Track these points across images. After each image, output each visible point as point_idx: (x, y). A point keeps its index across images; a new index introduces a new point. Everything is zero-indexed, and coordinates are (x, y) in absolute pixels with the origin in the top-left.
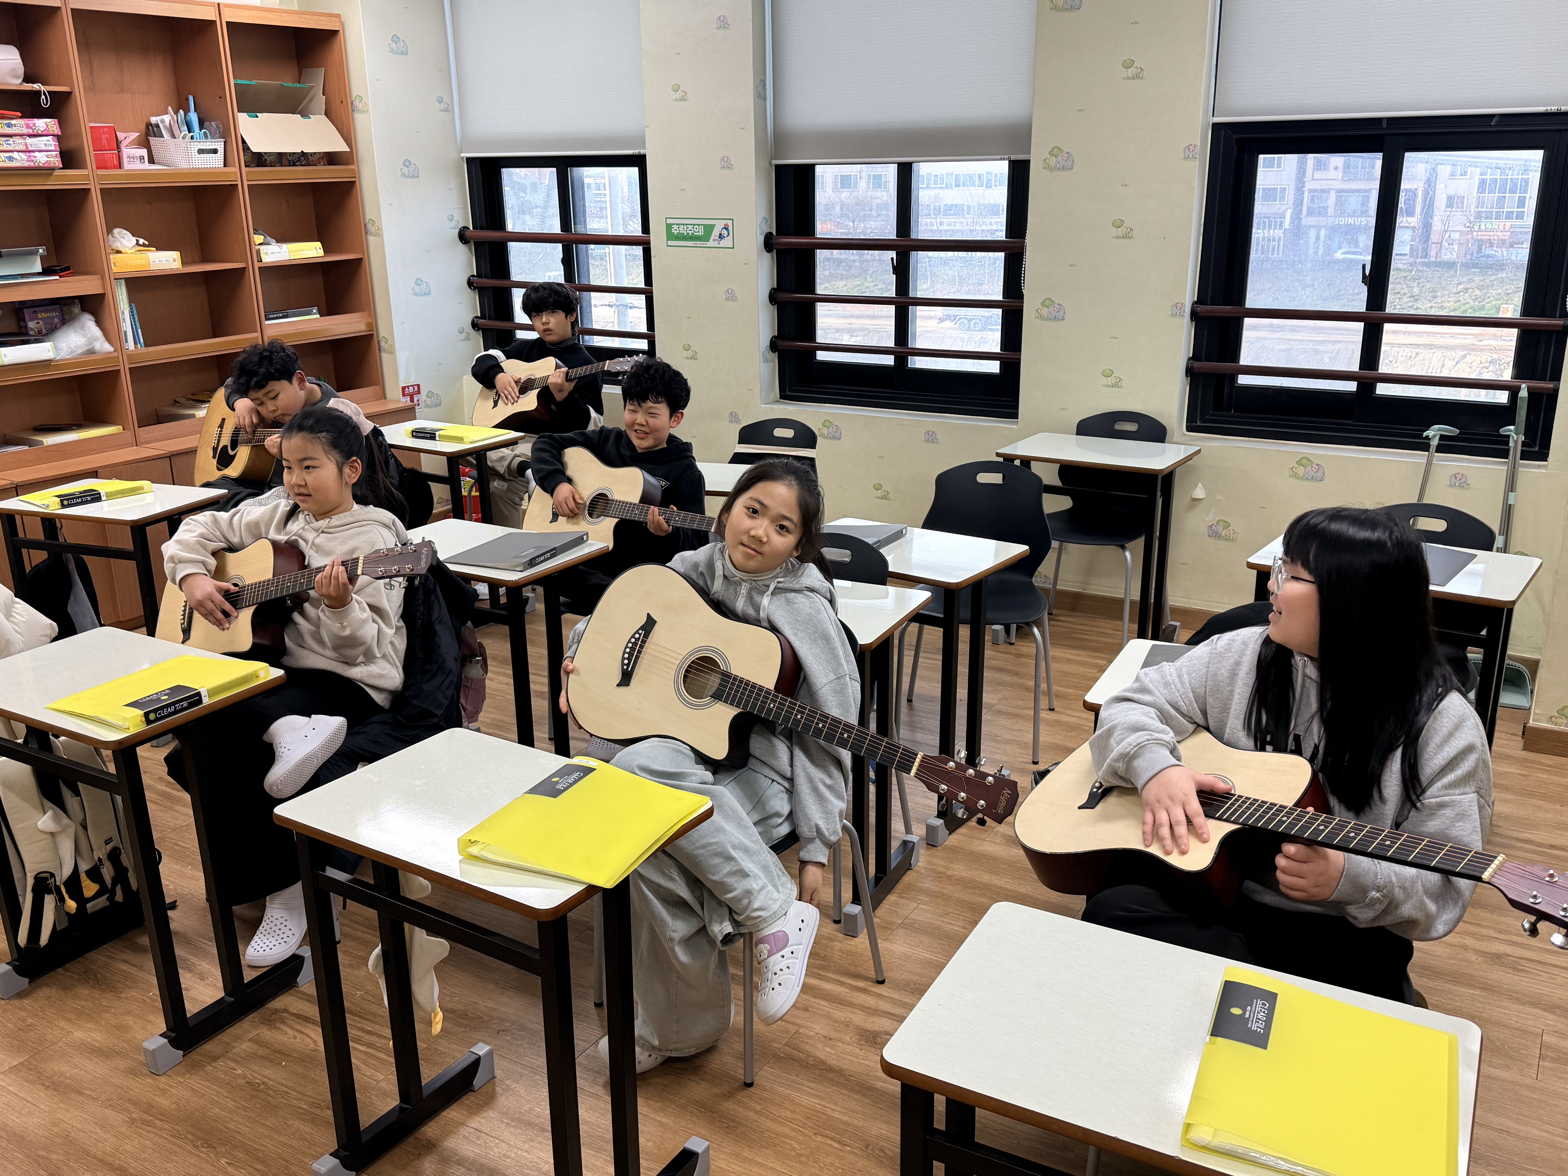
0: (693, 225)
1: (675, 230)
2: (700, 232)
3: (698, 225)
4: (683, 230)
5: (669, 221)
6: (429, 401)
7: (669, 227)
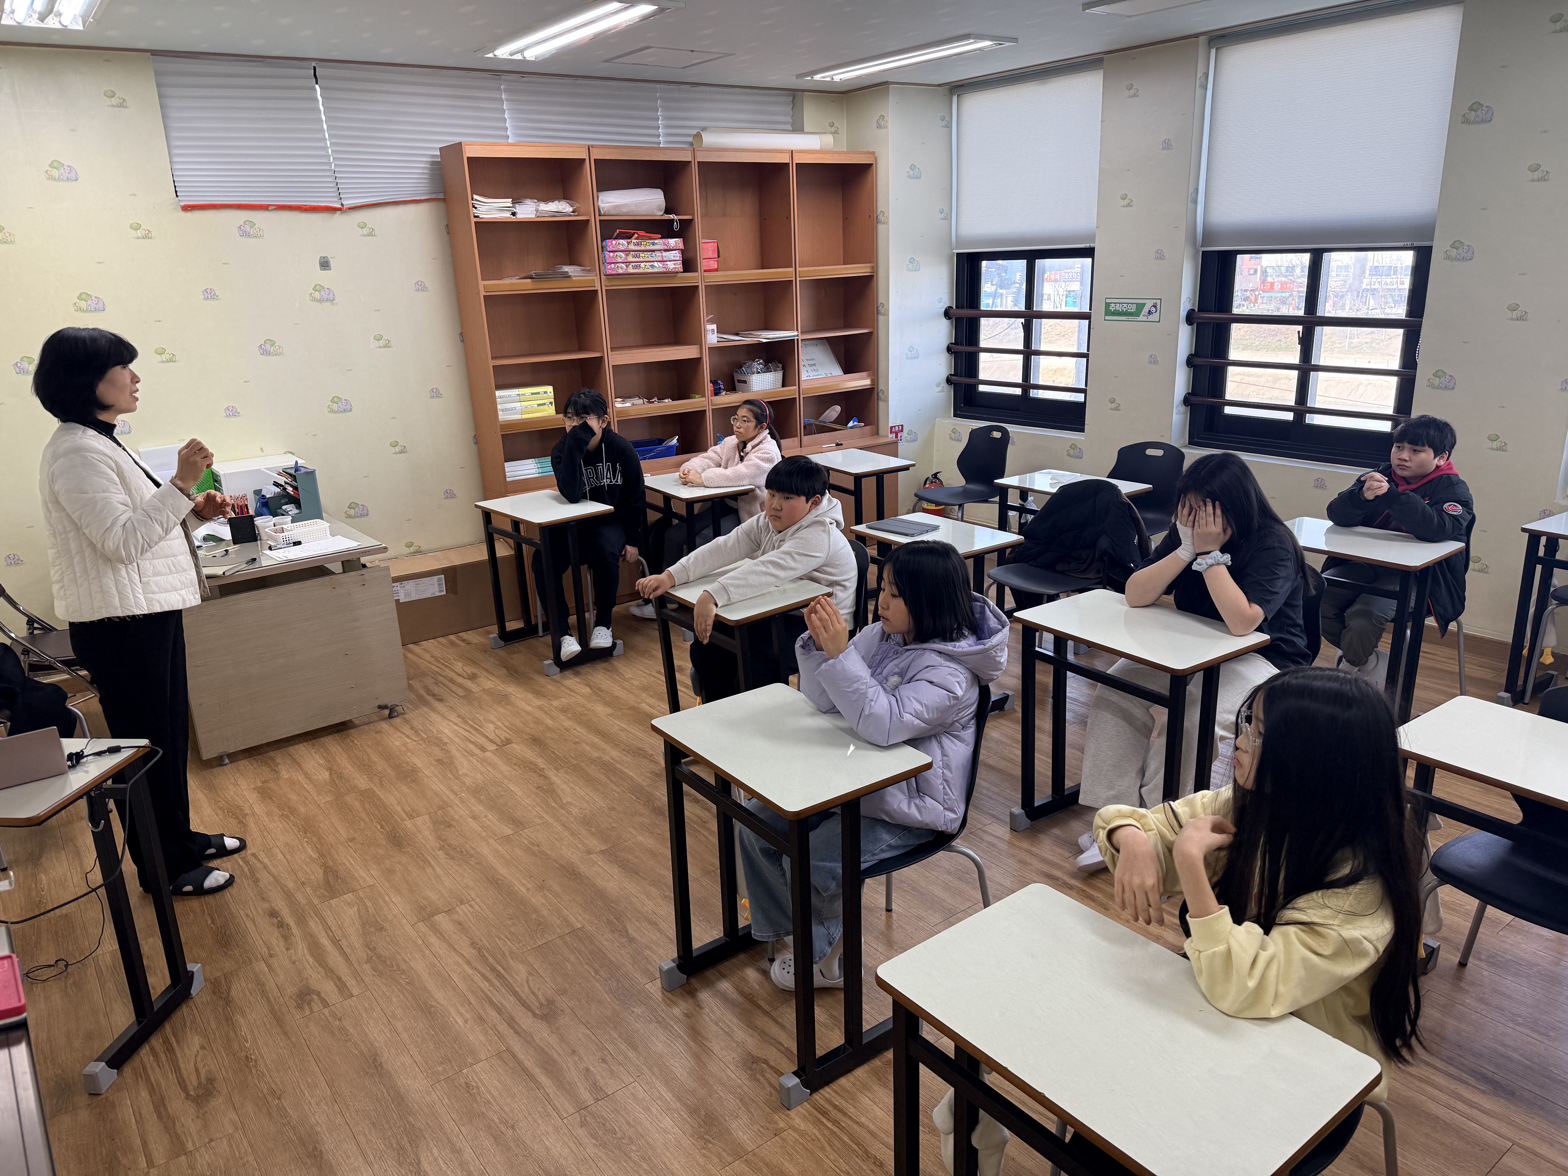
0: (1128, 304)
1: (1112, 308)
2: (1133, 309)
3: (1132, 304)
4: (1119, 308)
5: (1108, 301)
6: (909, 437)
7: (1108, 305)
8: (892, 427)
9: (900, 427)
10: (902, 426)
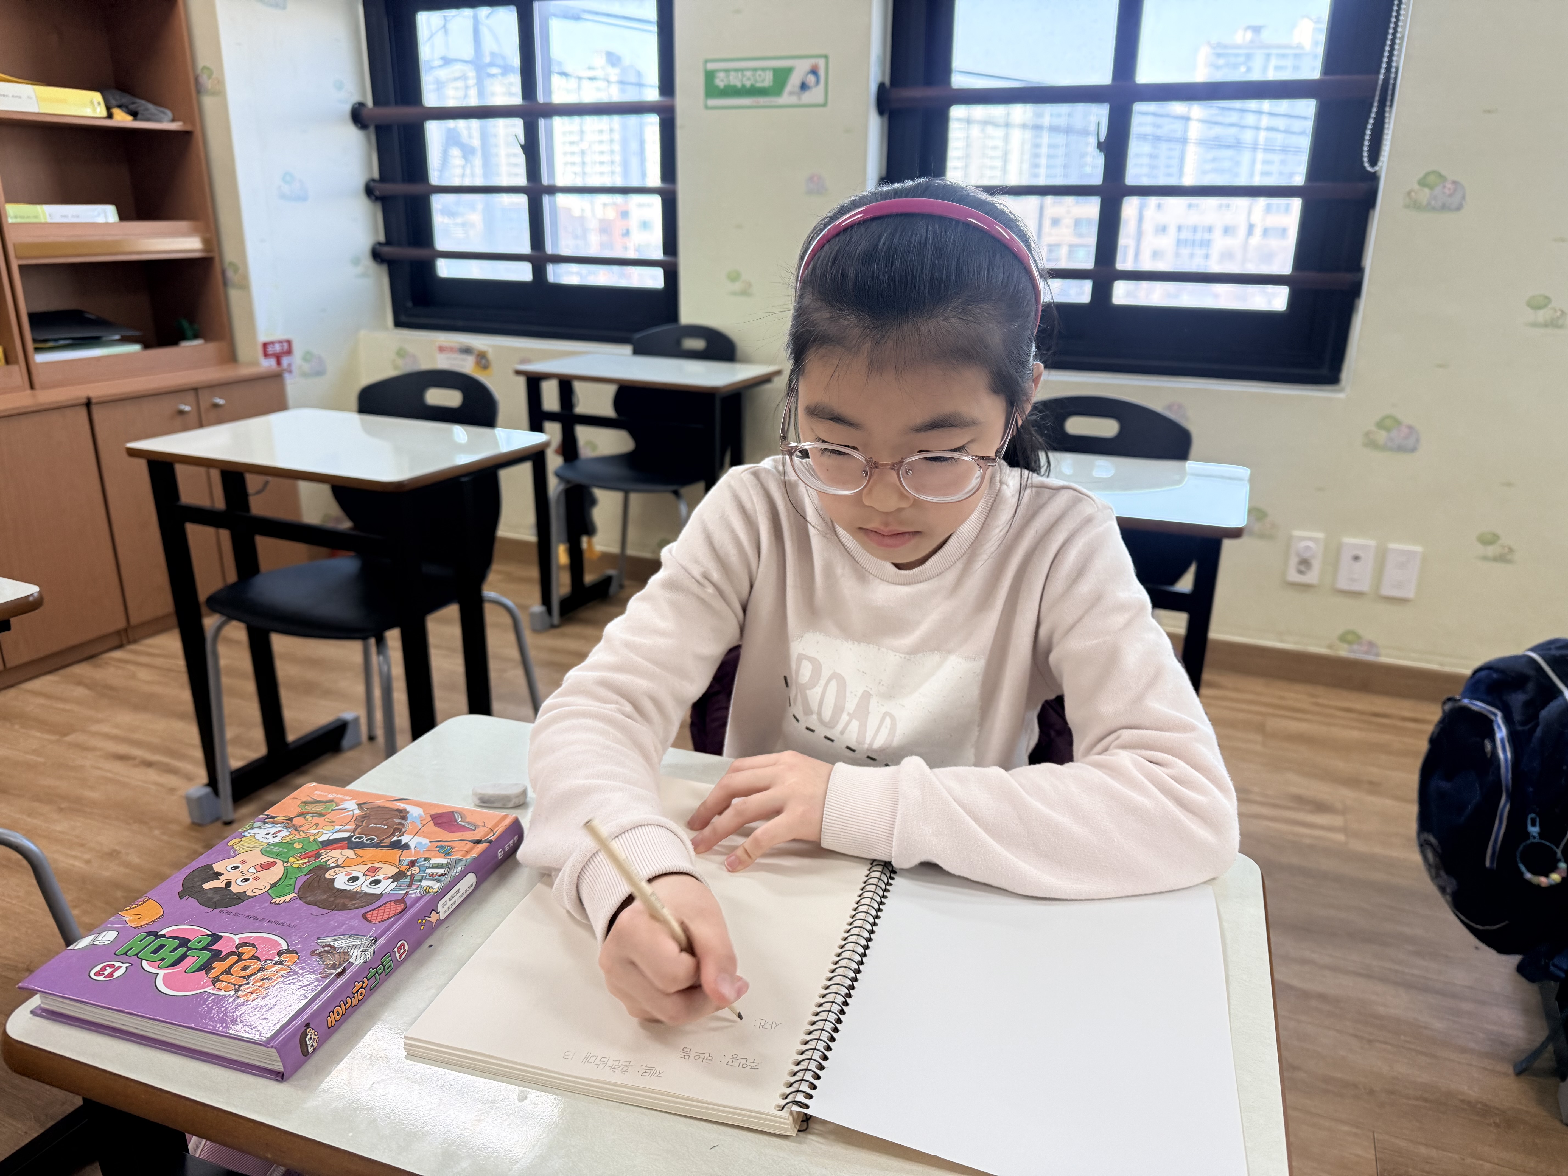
0: (755, 70)
1: (720, 81)
2: (766, 80)
3: (764, 69)
4: (735, 80)
5: (710, 65)
6: (306, 367)
7: (710, 76)
8: (265, 345)
9: (286, 345)
10: (289, 342)
